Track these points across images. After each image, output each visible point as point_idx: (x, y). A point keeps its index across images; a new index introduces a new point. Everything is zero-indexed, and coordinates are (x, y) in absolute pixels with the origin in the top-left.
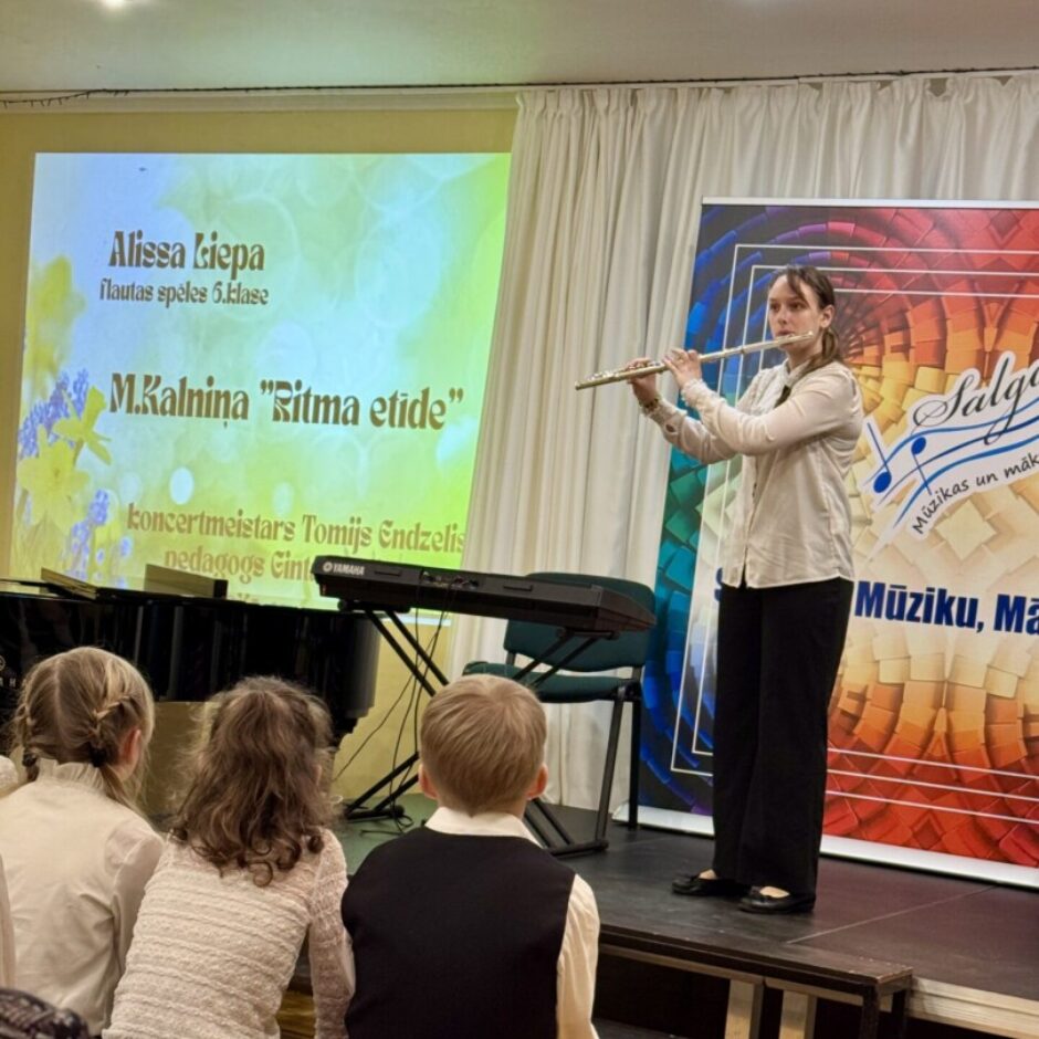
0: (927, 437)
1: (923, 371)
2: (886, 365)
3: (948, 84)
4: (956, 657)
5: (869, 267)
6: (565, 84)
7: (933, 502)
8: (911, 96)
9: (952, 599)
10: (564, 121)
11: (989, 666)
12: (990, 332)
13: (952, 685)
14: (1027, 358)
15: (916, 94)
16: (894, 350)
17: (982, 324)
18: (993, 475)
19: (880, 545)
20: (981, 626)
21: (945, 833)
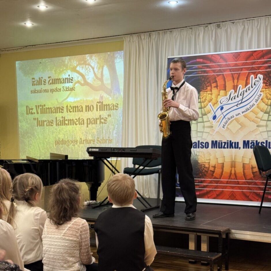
0: (224, 106)
1: (221, 91)
2: (212, 91)
3: (221, 25)
4: (235, 155)
5: (207, 69)
6: (134, 34)
7: (226, 121)
8: (213, 29)
9: (233, 143)
10: (135, 42)
11: (243, 157)
12: (236, 81)
13: (235, 162)
14: (245, 86)
15: (214, 28)
16: (214, 87)
17: (233, 79)
18: (239, 113)
19: (215, 132)
20: (240, 148)
21: (236, 196)
